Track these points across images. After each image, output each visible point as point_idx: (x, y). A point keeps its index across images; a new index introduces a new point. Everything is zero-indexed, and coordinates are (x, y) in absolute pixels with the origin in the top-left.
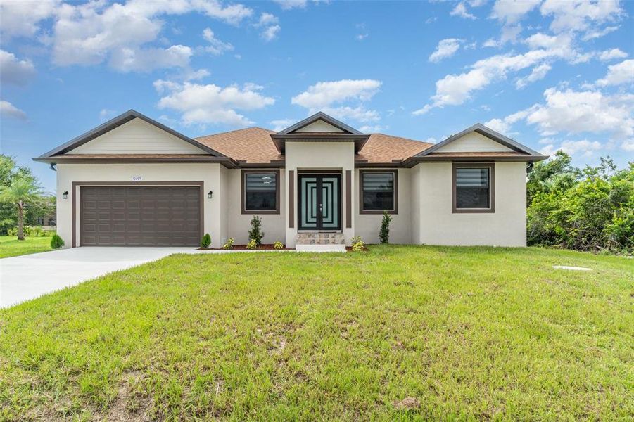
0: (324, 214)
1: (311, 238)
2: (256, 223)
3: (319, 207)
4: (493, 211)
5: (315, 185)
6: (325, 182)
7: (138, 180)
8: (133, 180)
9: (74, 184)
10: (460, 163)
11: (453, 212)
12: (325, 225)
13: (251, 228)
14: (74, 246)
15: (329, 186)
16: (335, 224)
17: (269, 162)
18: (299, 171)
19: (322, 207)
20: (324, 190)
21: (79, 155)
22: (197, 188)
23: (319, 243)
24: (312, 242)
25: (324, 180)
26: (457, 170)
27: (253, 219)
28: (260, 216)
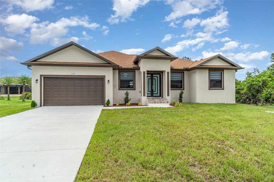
0: (154, 90)
1: (154, 101)
2: (127, 94)
3: (152, 87)
4: (223, 89)
5: (150, 78)
6: (154, 77)
7: (73, 75)
8: (72, 75)
9: (41, 76)
10: (212, 70)
11: (209, 90)
12: (154, 95)
13: (125, 96)
14: (41, 106)
15: (156, 78)
16: (159, 95)
17: (132, 67)
18: (147, 71)
19: (153, 87)
20: (154, 80)
21: (44, 62)
22: (102, 78)
23: (158, 103)
24: (155, 103)
25: (154, 75)
26: (210, 72)
27: (126, 92)
28: (128, 91)
